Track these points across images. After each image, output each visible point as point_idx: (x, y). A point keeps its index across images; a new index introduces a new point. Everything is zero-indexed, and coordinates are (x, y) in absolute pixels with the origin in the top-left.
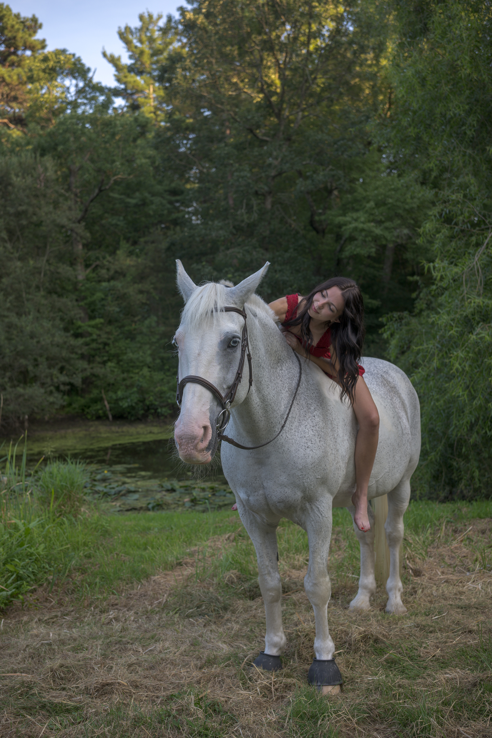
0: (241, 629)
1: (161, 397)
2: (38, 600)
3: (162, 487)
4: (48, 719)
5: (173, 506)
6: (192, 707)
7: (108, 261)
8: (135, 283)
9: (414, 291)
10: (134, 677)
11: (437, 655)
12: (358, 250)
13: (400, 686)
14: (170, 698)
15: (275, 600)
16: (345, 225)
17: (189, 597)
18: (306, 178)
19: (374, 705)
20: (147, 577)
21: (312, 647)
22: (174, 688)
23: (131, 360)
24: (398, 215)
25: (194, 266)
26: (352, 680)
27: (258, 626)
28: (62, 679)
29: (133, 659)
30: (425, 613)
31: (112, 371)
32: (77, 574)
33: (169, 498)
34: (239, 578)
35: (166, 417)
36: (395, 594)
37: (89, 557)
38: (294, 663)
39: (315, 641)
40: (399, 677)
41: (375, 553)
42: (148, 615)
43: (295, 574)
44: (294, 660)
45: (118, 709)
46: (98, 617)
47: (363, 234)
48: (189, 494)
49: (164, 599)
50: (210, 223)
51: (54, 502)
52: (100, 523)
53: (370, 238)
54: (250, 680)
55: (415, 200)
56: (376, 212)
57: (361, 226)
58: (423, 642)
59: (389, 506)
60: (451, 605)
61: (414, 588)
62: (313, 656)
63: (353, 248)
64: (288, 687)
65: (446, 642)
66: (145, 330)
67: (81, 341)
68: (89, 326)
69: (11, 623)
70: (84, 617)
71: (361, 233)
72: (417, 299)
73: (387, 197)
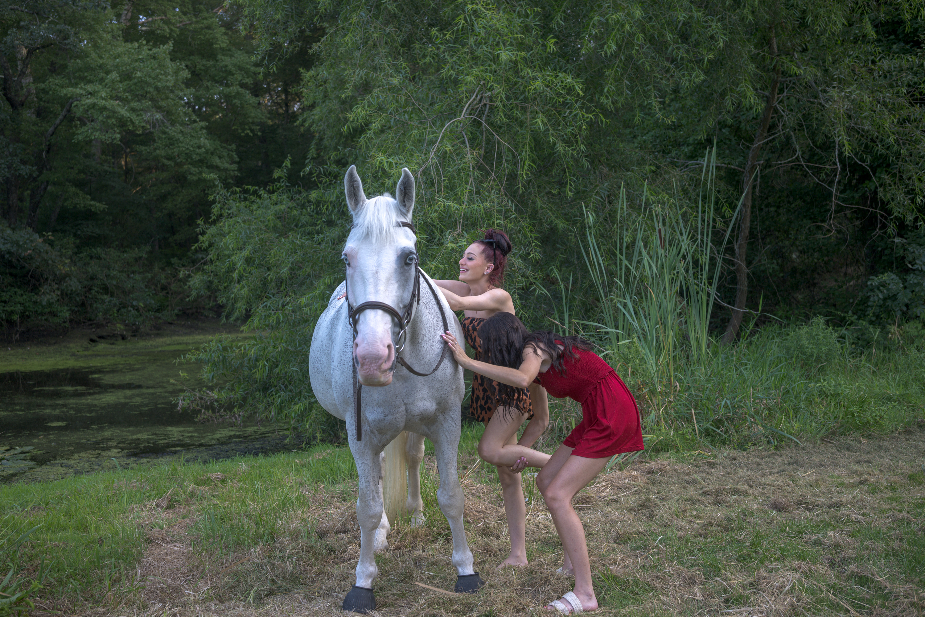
12: (96, 135)
16: (76, 99)
47: (104, 113)
53: (113, 120)
57: (101, 103)
71: (101, 112)
72: (214, 202)
73: (134, 68)
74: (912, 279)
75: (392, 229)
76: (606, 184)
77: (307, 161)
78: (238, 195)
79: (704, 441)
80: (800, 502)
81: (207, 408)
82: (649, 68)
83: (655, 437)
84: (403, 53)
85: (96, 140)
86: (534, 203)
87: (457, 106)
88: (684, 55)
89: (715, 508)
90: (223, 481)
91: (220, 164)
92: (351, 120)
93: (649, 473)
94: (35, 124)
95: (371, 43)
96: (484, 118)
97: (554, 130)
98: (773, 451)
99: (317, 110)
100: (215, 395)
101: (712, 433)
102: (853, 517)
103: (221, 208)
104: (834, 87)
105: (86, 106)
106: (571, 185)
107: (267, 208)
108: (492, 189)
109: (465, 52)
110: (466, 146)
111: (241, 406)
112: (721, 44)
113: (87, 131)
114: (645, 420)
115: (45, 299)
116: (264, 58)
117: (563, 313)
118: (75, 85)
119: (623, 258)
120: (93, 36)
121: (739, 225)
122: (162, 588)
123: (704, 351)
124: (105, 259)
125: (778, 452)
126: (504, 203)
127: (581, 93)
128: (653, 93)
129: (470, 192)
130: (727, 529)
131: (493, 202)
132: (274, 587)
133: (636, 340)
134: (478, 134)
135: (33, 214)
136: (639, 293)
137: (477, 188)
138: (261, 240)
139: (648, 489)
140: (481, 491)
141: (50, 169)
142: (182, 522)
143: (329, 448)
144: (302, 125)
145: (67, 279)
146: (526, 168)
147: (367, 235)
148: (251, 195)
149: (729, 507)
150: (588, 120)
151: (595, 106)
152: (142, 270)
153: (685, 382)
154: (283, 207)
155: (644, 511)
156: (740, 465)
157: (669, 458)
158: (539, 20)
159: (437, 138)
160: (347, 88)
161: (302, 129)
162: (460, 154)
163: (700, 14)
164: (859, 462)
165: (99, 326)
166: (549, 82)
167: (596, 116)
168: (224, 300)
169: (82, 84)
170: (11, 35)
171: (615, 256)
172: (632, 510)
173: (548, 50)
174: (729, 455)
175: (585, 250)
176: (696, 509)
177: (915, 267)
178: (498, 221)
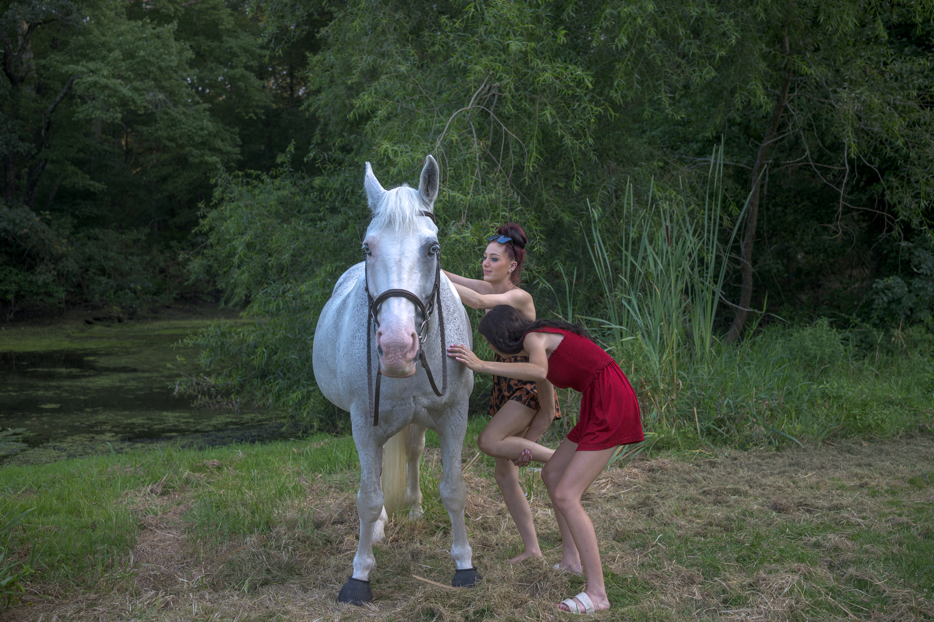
12: (98, 113)
16: (78, 77)
47: (106, 92)
53: (115, 99)
55: (173, 57)
57: (104, 81)
71: (103, 91)
72: (216, 185)
73: (137, 47)
74: (917, 283)
75: (415, 218)
76: (613, 179)
77: (311, 147)
78: (240, 179)
79: (706, 441)
80: (800, 504)
81: (204, 394)
82: (659, 63)
83: (657, 435)
84: (412, 39)
85: (96, 118)
86: (540, 195)
87: (465, 96)
88: (696, 51)
89: (715, 508)
90: (219, 468)
91: (222, 147)
92: (357, 106)
93: (649, 471)
94: (35, 101)
95: (379, 29)
96: (492, 109)
97: (562, 122)
98: (774, 452)
99: (322, 96)
100: (212, 381)
101: (713, 432)
102: (853, 520)
103: (223, 192)
104: (845, 88)
105: (87, 85)
106: (578, 179)
107: (270, 193)
108: (498, 180)
109: (475, 41)
110: (473, 137)
111: (238, 393)
112: (734, 41)
113: (88, 109)
114: (647, 418)
115: (41, 279)
116: (270, 41)
117: (566, 307)
118: (77, 62)
119: (629, 254)
120: (97, 13)
121: (746, 224)
122: (155, 575)
123: (707, 350)
124: (103, 240)
125: (779, 453)
126: (509, 195)
127: (590, 86)
128: (664, 87)
129: (476, 183)
130: (727, 529)
131: (499, 194)
132: (269, 577)
133: (639, 336)
134: (486, 124)
135: (30, 192)
136: (643, 290)
137: (483, 179)
138: (264, 225)
139: (648, 487)
140: (480, 485)
141: (49, 147)
142: (177, 509)
143: (327, 438)
144: (307, 109)
145: (64, 259)
146: (532, 160)
147: (390, 223)
148: (253, 179)
149: (729, 507)
150: (597, 113)
151: (605, 100)
152: (140, 252)
153: (688, 380)
154: (286, 193)
155: (644, 509)
156: (740, 465)
157: (670, 456)
158: (550, 11)
159: (444, 127)
160: (354, 75)
161: (307, 114)
162: (467, 144)
163: (713, 10)
164: (859, 465)
165: (95, 308)
166: (559, 74)
167: (606, 110)
168: (224, 285)
169: (84, 62)
170: (12, 9)
171: (621, 251)
172: (632, 508)
173: (558, 41)
174: (730, 455)
175: (591, 245)
176: (696, 509)
177: (921, 271)
178: (503, 213)
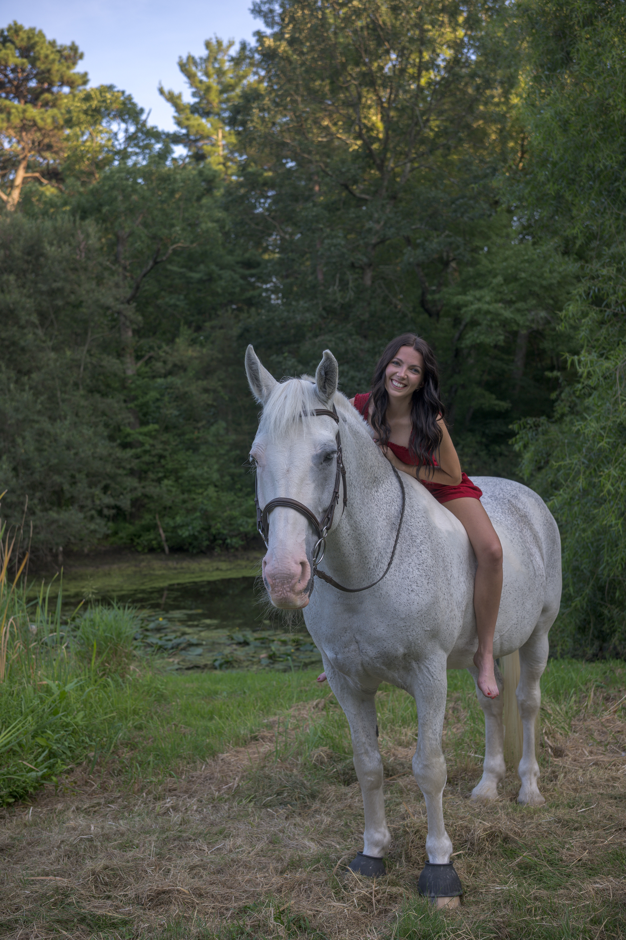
0: (333, 823)
1: (231, 525)
2: (75, 783)
3: (232, 639)
4: (88, 935)
5: (246, 664)
6: (272, 922)
7: (165, 352)
8: (198, 379)
9: (554, 389)
10: (197, 883)
11: (584, 859)
12: (482, 338)
13: (536, 899)
14: (244, 910)
15: (375, 787)
16: (466, 306)
17: (266, 781)
18: (416, 246)
19: (503, 922)
20: (214, 754)
21: (423, 846)
22: (248, 898)
23: (193, 477)
24: (533, 294)
25: (274, 357)
26: (475, 890)
27: (354, 819)
28: (106, 884)
29: (196, 860)
30: (568, 804)
31: (170, 491)
32: (125, 750)
33: (240, 653)
34: (330, 757)
35: (237, 549)
36: (530, 779)
37: (139, 728)
38: (401, 867)
39: (427, 840)
40: (536, 887)
41: (504, 727)
42: (215, 803)
43: (401, 752)
44: (401, 863)
45: (178, 924)
46: (152, 806)
47: (489, 317)
48: (266, 648)
49: (234, 783)
50: (294, 303)
51: (96, 659)
52: (154, 685)
53: (497, 323)
54: (345, 889)
55: (555, 274)
56: (505, 289)
57: (486, 307)
58: (565, 842)
59: (521, 666)
60: (602, 794)
61: (554, 772)
62: (425, 859)
63: (476, 335)
64: (393, 898)
65: (595, 842)
66: (210, 439)
67: (129, 453)
68: (140, 434)
69: (41, 812)
70: (134, 805)
71: (486, 316)
72: (557, 400)
73: (519, 270)
85: (481, 343)
105: (473, 312)
118: (464, 293)
141: (459, 373)
169: (472, 291)
